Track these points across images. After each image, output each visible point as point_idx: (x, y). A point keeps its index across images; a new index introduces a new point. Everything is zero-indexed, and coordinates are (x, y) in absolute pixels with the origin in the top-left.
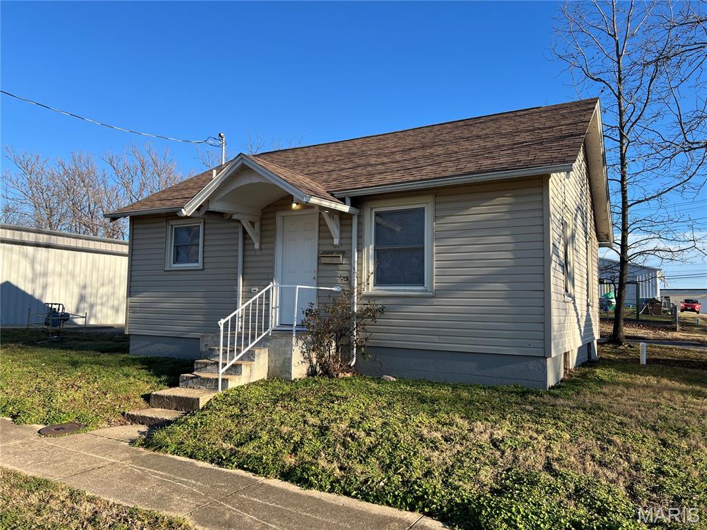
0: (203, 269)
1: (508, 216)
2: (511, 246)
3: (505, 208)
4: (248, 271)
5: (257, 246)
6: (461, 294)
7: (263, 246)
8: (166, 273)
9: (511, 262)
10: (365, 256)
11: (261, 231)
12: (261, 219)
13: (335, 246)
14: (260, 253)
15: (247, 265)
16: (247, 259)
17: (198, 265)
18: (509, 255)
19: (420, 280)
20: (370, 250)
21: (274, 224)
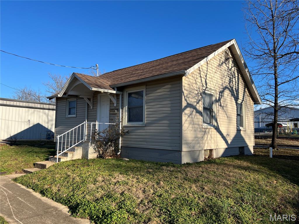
0: (76, 117)
1: (169, 93)
2: (169, 105)
3: (168, 90)
4: (89, 117)
5: (92, 108)
6: (154, 125)
7: (94, 108)
8: (66, 119)
9: (169, 112)
10: (124, 110)
11: (93, 102)
12: (93, 97)
13: (115, 107)
14: (92, 110)
15: (89, 115)
16: (89, 113)
17: (75, 116)
18: (169, 109)
19: (141, 120)
20: (126, 108)
21: (97, 99)
